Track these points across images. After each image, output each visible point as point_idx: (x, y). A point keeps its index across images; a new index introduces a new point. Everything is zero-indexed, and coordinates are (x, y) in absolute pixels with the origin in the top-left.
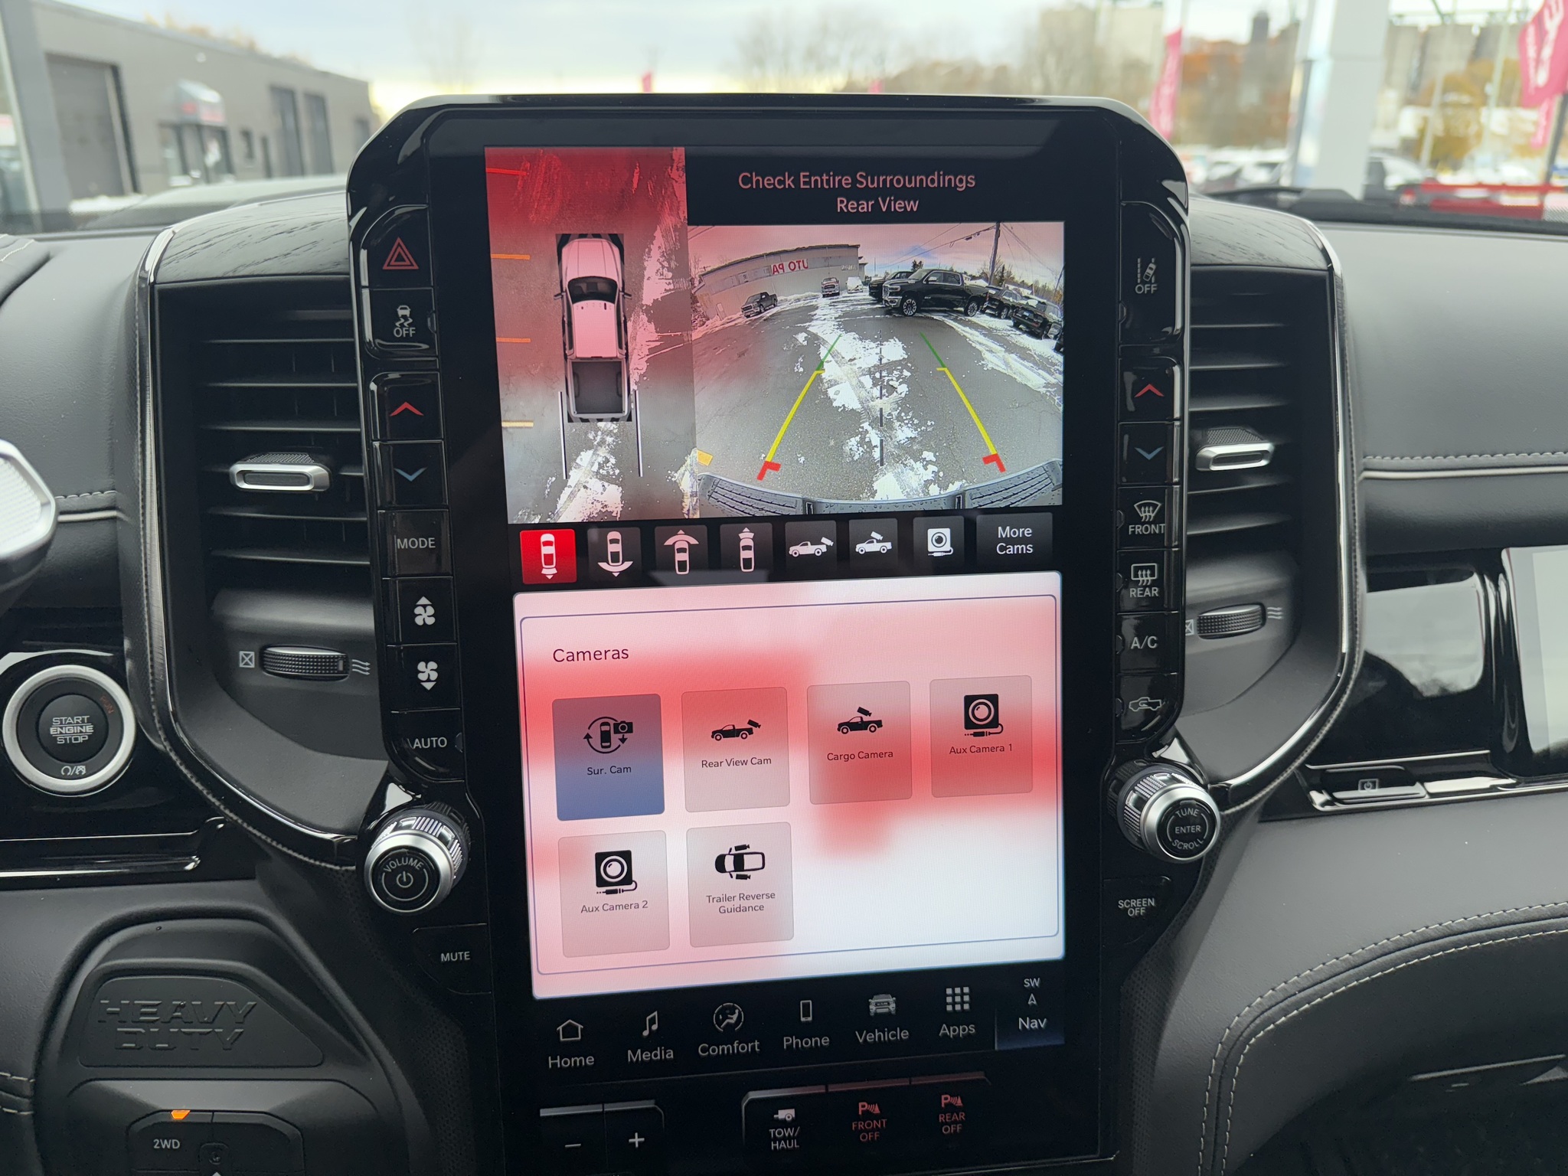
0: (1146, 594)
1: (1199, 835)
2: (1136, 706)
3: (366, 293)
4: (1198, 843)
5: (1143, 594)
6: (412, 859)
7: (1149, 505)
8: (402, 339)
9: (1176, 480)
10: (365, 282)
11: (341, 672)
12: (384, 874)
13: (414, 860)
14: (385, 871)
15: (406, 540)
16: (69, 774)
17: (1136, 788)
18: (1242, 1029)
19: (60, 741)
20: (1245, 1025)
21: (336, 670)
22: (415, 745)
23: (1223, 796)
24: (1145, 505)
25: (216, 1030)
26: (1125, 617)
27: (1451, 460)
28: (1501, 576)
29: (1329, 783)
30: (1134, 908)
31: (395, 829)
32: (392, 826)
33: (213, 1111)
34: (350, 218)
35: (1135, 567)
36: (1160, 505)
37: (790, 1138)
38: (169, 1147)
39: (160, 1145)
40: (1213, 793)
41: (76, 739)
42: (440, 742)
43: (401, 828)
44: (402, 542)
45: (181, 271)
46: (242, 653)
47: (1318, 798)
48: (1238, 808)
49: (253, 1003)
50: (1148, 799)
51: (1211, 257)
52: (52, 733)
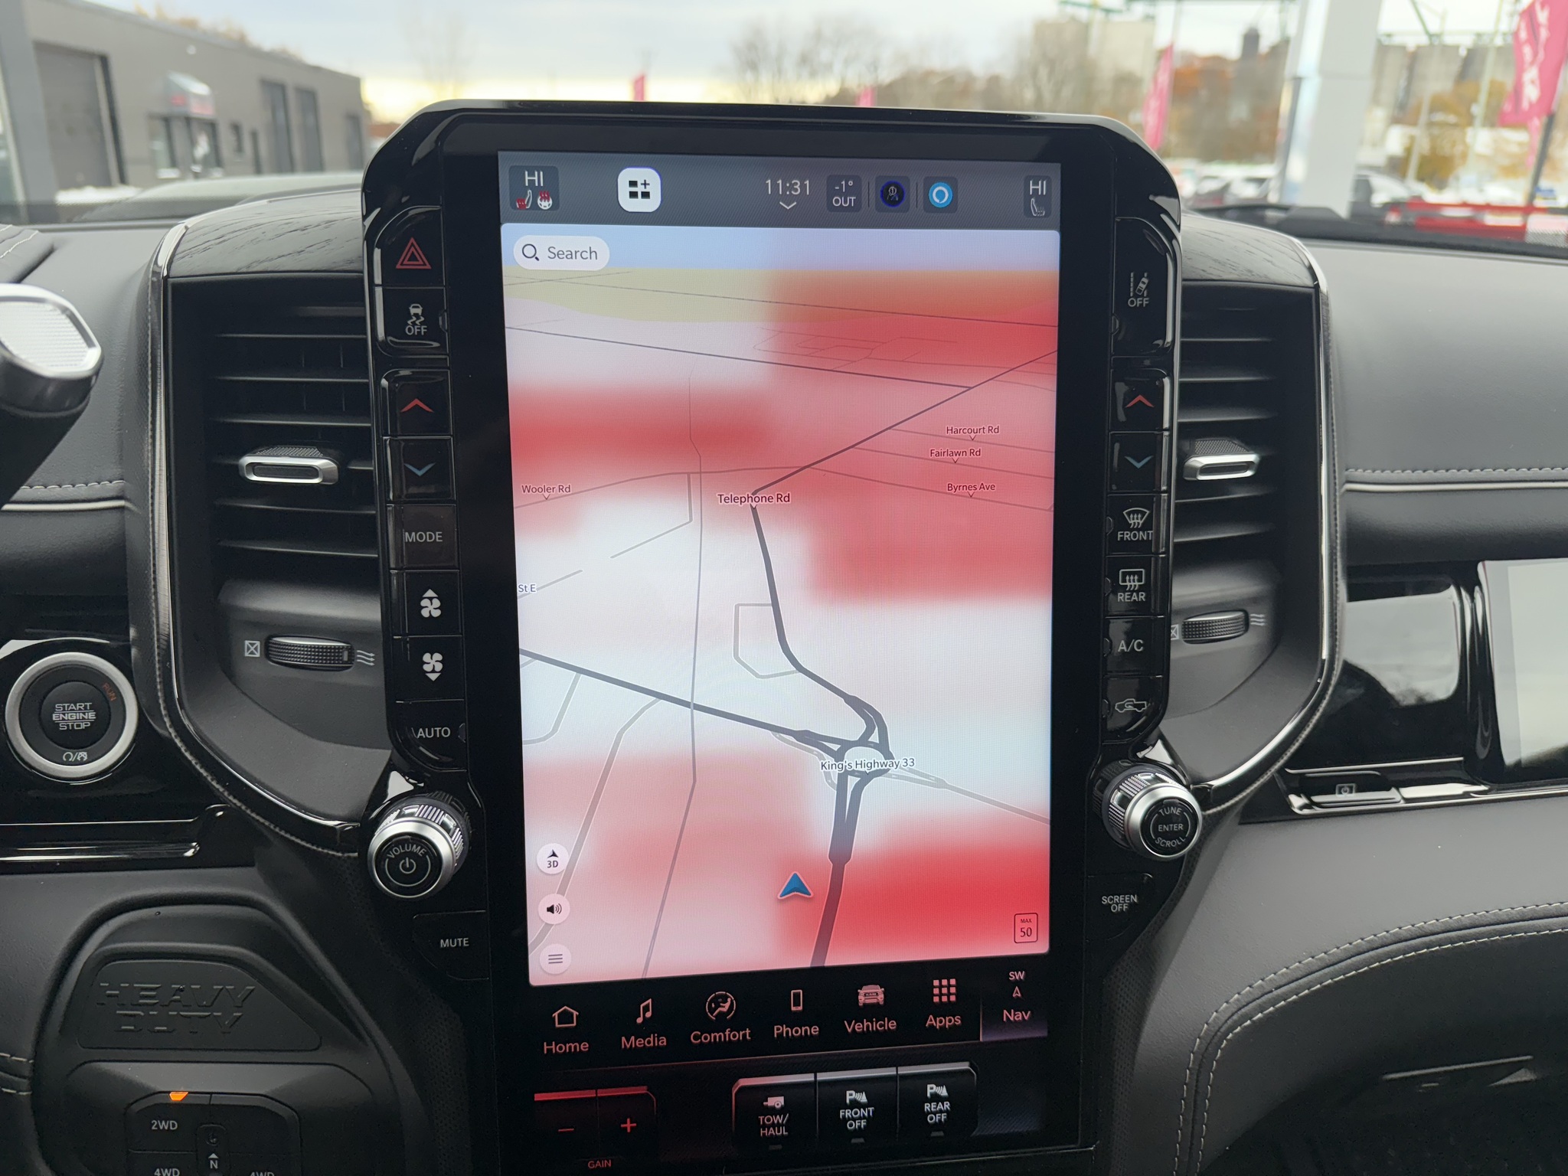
0: (1133, 598)
1: (1182, 833)
2: (1122, 707)
3: (379, 291)
4: (1180, 841)
5: (1130, 599)
6: (415, 846)
7: (1138, 512)
8: (413, 337)
9: (1164, 488)
10: (378, 280)
11: (346, 663)
12: (387, 860)
13: (417, 847)
14: (389, 858)
15: (413, 534)
16: (70, 760)
17: (1121, 787)
18: (1220, 1024)
19: (63, 727)
20: (1223, 1019)
21: (341, 660)
22: (419, 735)
23: (1205, 796)
24: (1134, 512)
25: (215, 1014)
26: (1111, 621)
27: (1430, 475)
28: (1477, 588)
29: (1307, 788)
30: (1117, 904)
31: (399, 817)
32: (396, 814)
33: (211, 1093)
34: (364, 218)
35: (1123, 572)
36: (1148, 512)
37: (779, 1125)
38: (166, 1128)
39: (157, 1126)
40: (1196, 793)
41: (78, 726)
42: (444, 732)
43: (404, 816)
44: (410, 536)
45: (194, 266)
46: (247, 642)
47: (1297, 801)
48: (1219, 808)
49: (252, 988)
50: (1133, 798)
51: (1202, 273)
52: (54, 719)
